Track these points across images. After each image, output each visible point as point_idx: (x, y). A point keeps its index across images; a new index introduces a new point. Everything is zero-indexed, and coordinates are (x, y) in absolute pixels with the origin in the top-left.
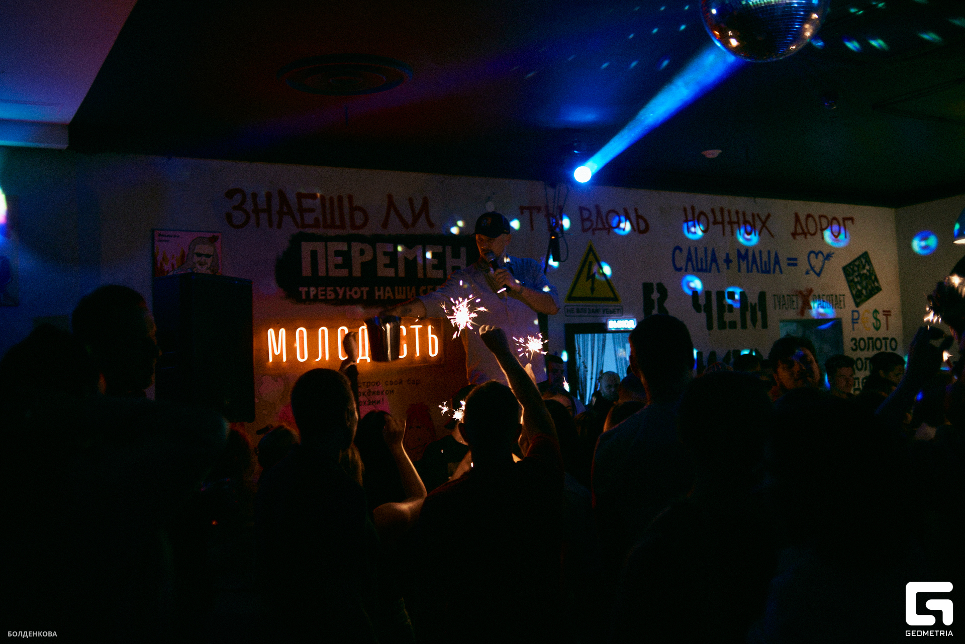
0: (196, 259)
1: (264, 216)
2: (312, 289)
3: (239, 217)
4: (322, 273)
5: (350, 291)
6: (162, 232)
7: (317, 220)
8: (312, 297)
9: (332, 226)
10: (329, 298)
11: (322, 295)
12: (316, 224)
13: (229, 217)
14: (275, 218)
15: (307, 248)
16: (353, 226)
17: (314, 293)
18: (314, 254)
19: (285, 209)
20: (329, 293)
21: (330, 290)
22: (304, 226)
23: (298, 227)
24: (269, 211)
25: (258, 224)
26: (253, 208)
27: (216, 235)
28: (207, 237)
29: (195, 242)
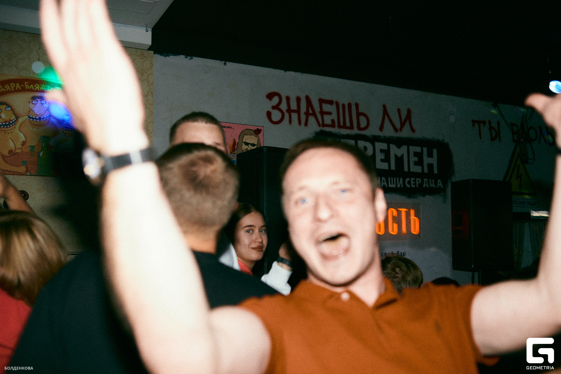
1: (294, 116)
3: (276, 116)
7: (333, 121)
9: (345, 127)
12: (333, 125)
13: (269, 114)
16: (359, 128)
19: (311, 112)
22: (324, 125)
23: (320, 126)
24: (298, 111)
25: (290, 122)
26: (287, 108)
27: (259, 129)
28: (253, 129)
29: (243, 133)
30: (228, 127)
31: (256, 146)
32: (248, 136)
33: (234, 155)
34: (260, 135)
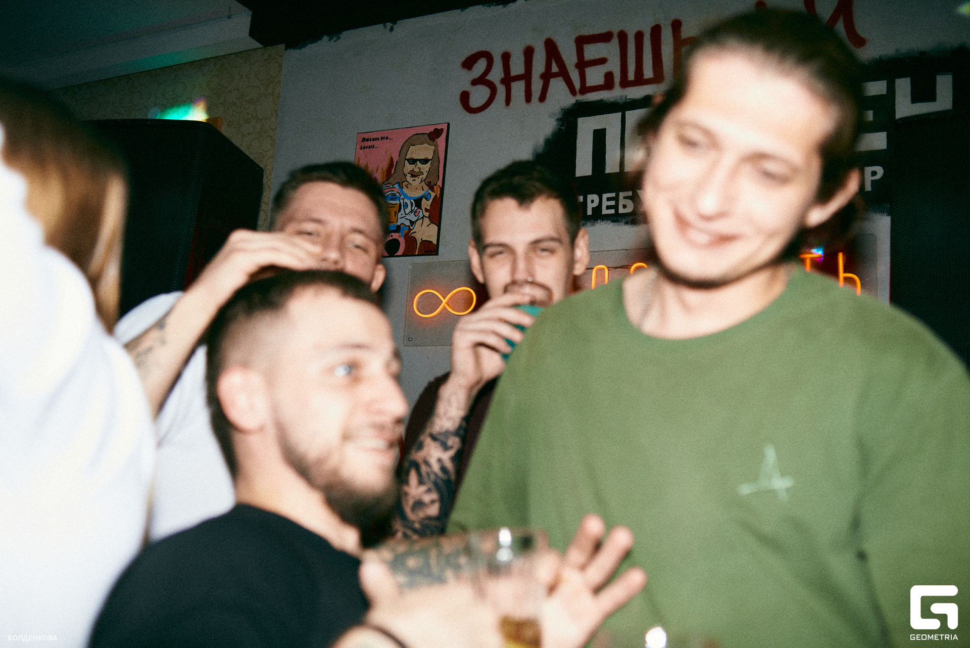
1: (518, 88)
2: (590, 197)
3: (479, 95)
4: (612, 166)
6: (366, 136)
7: (609, 76)
8: (589, 212)
9: (640, 80)
10: (621, 210)
11: (608, 207)
12: (608, 83)
13: (465, 98)
14: (537, 85)
15: (586, 127)
17: (596, 204)
18: (599, 137)
19: (555, 69)
20: (622, 202)
21: (625, 198)
22: (585, 90)
23: (573, 92)
24: (527, 77)
25: (508, 101)
26: (502, 76)
27: (439, 128)
28: (426, 132)
30: (382, 138)
31: (430, 161)
32: (417, 146)
33: (388, 185)
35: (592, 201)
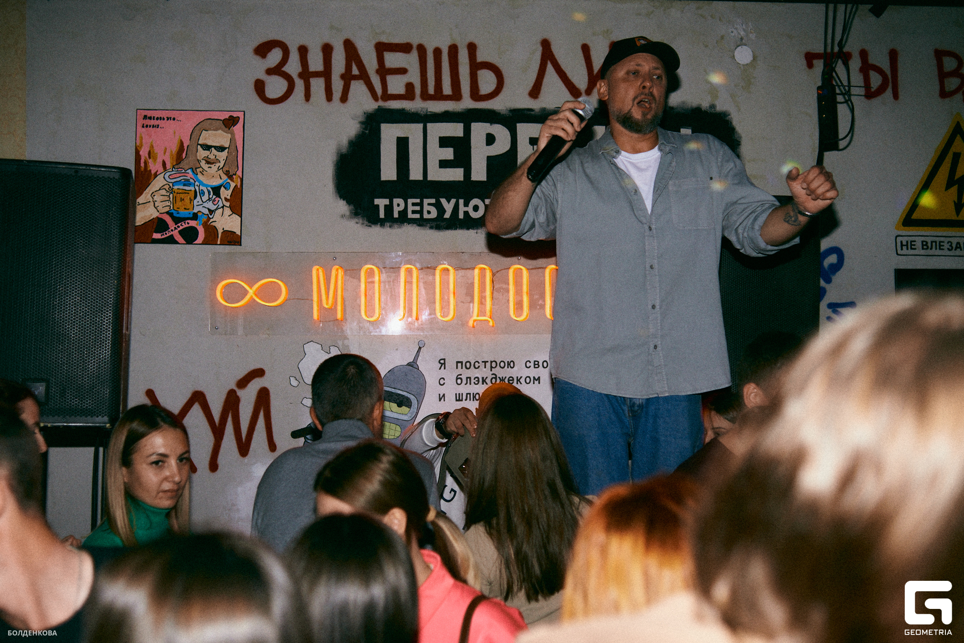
0: (202, 153)
1: (318, 85)
2: (396, 201)
3: (275, 87)
4: (415, 174)
5: (466, 205)
6: (149, 114)
7: (410, 87)
8: (396, 215)
9: (439, 96)
10: (426, 216)
11: (414, 212)
12: (409, 93)
13: (259, 87)
14: (337, 85)
15: (390, 133)
16: (475, 95)
17: (402, 207)
18: (403, 144)
19: (355, 71)
20: (426, 208)
21: (429, 204)
22: (387, 97)
23: (375, 98)
24: (326, 74)
25: (308, 97)
26: (300, 70)
27: (235, 116)
28: (221, 119)
29: (200, 128)
30: (168, 119)
31: (227, 149)
32: (210, 132)
33: (179, 170)
34: (238, 129)
35: (398, 205)
